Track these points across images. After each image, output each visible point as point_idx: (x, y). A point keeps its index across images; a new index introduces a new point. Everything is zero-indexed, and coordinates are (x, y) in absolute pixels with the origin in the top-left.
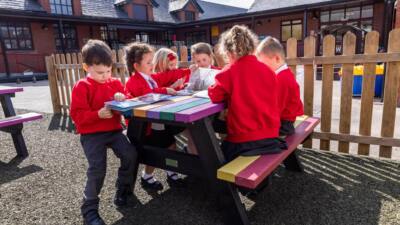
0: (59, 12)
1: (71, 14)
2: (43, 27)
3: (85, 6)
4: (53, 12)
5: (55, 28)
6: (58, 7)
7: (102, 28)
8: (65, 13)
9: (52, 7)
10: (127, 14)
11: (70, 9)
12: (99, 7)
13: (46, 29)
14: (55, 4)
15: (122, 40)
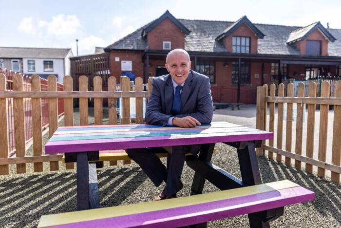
0: (238, 51)
1: (248, 52)
2: (225, 65)
3: (260, 45)
4: (234, 52)
5: (233, 65)
6: (238, 48)
7: (273, 64)
8: (243, 52)
9: (234, 48)
10: (299, 51)
11: (248, 49)
12: (272, 46)
13: (227, 66)
14: (236, 46)
15: (290, 76)
